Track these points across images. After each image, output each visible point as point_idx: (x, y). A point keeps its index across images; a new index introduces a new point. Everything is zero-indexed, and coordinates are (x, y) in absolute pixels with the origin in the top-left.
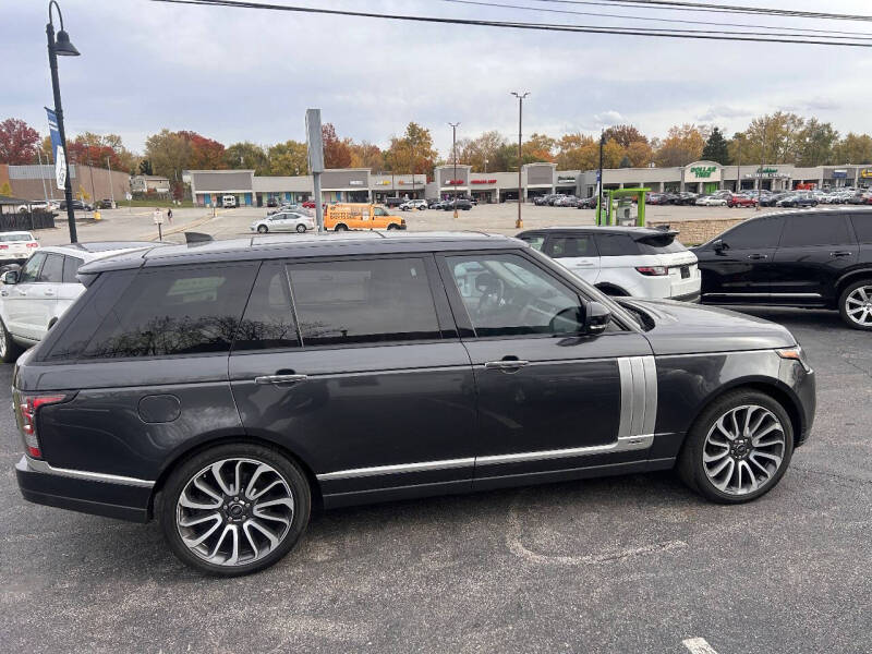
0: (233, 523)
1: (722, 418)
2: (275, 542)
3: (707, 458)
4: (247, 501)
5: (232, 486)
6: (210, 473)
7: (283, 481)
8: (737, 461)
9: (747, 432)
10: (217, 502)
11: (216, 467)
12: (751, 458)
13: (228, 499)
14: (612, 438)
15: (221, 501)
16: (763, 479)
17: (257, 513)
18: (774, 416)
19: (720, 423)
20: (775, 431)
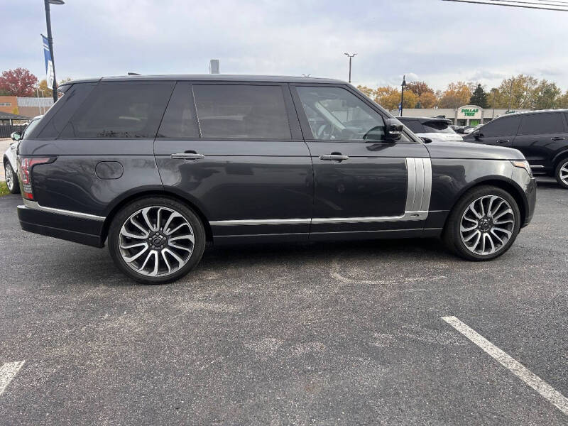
0: (156, 250)
1: (473, 203)
2: (182, 263)
3: (463, 229)
4: (164, 236)
5: (155, 225)
6: (141, 214)
7: (188, 224)
8: (482, 233)
9: (490, 214)
10: (145, 234)
11: (145, 211)
12: (492, 231)
13: (152, 234)
14: (401, 212)
15: (148, 234)
16: (499, 245)
17: (170, 244)
18: (508, 204)
19: (472, 206)
20: (508, 214)
